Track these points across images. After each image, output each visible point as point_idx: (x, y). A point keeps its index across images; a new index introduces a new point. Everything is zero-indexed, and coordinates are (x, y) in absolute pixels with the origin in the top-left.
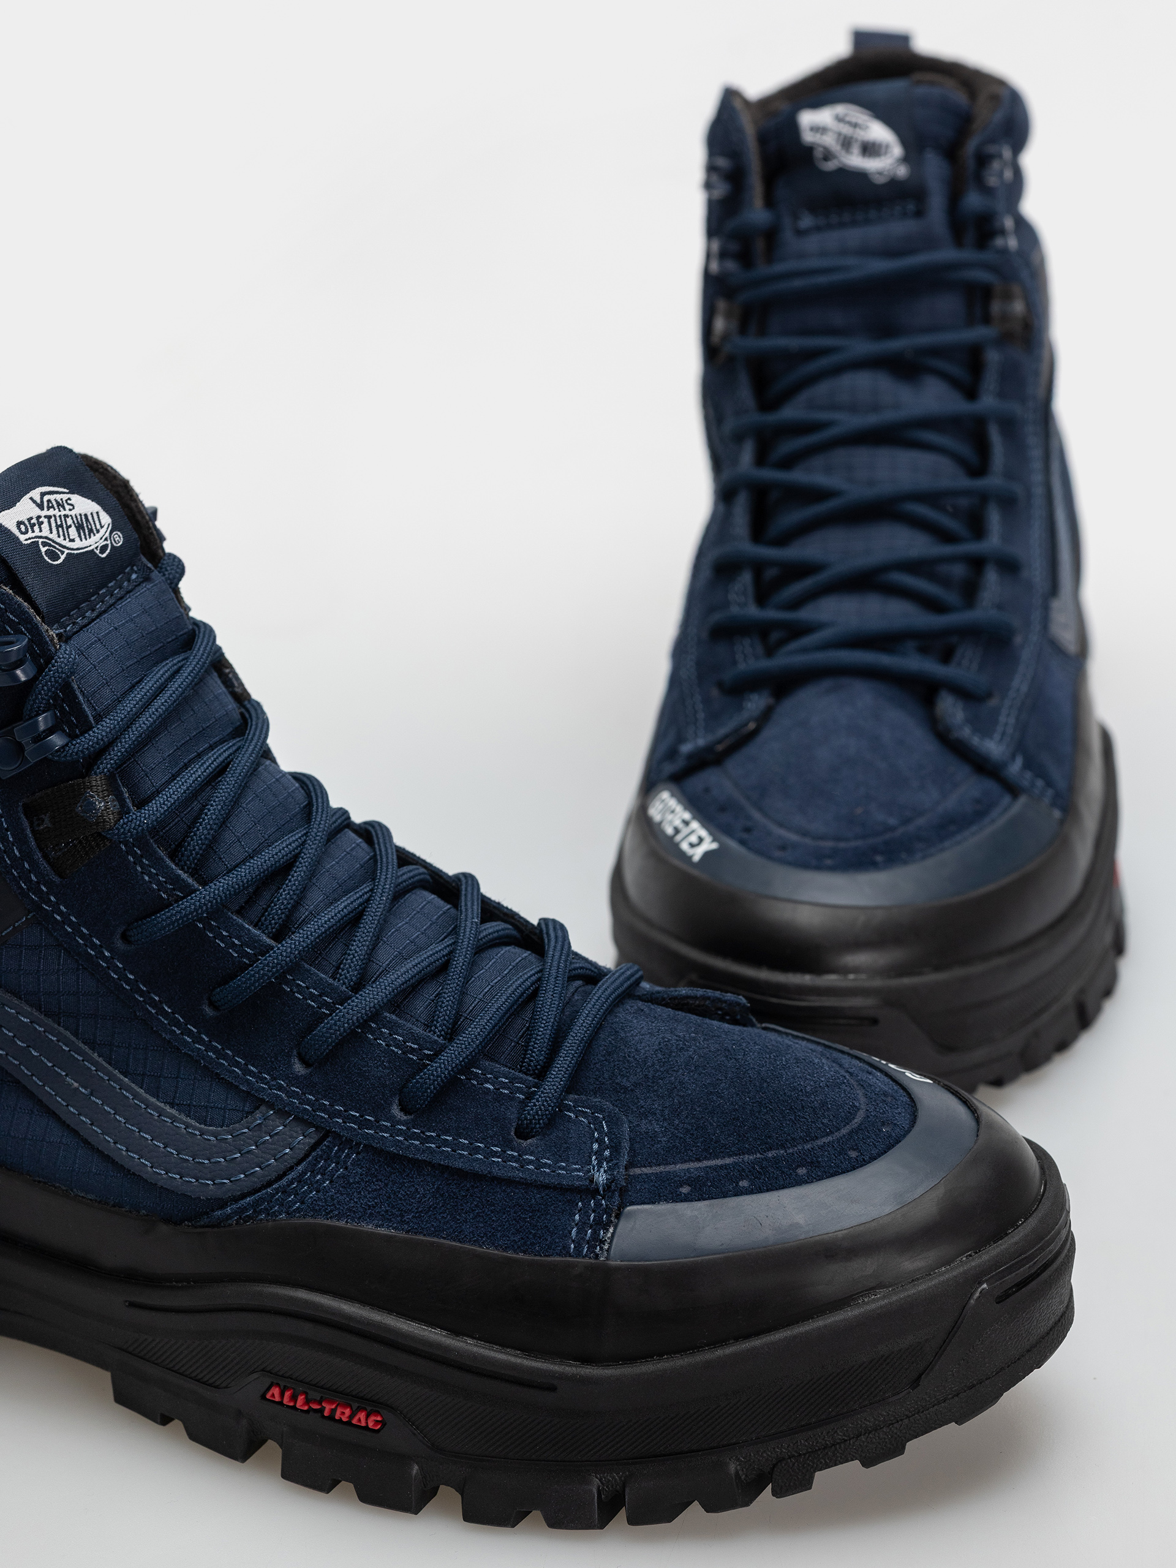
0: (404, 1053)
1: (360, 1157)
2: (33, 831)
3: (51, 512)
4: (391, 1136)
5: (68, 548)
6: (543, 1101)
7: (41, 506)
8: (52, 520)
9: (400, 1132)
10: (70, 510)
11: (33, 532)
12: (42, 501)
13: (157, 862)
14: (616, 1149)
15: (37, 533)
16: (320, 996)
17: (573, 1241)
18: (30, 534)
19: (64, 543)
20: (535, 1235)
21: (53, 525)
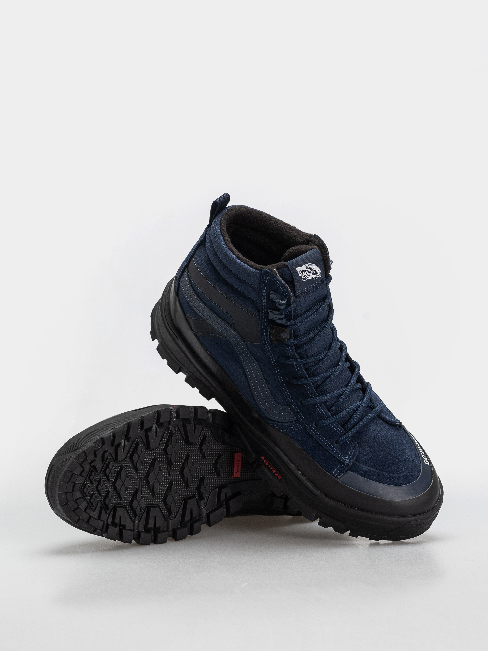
0: (321, 414)
1: (302, 429)
2: (270, 332)
3: (309, 270)
4: (310, 429)
5: (308, 278)
6: (344, 439)
7: (307, 268)
8: (308, 271)
9: (312, 429)
10: (313, 269)
11: (302, 273)
12: (308, 267)
13: (292, 349)
14: (353, 457)
15: (303, 274)
16: (311, 392)
17: (334, 472)
18: (302, 274)
19: (307, 276)
20: (327, 466)
21: (308, 272)
